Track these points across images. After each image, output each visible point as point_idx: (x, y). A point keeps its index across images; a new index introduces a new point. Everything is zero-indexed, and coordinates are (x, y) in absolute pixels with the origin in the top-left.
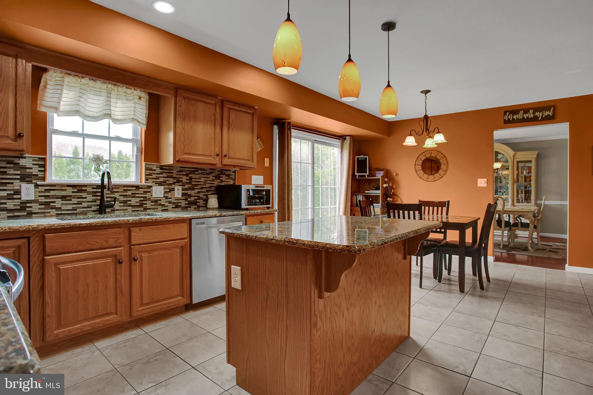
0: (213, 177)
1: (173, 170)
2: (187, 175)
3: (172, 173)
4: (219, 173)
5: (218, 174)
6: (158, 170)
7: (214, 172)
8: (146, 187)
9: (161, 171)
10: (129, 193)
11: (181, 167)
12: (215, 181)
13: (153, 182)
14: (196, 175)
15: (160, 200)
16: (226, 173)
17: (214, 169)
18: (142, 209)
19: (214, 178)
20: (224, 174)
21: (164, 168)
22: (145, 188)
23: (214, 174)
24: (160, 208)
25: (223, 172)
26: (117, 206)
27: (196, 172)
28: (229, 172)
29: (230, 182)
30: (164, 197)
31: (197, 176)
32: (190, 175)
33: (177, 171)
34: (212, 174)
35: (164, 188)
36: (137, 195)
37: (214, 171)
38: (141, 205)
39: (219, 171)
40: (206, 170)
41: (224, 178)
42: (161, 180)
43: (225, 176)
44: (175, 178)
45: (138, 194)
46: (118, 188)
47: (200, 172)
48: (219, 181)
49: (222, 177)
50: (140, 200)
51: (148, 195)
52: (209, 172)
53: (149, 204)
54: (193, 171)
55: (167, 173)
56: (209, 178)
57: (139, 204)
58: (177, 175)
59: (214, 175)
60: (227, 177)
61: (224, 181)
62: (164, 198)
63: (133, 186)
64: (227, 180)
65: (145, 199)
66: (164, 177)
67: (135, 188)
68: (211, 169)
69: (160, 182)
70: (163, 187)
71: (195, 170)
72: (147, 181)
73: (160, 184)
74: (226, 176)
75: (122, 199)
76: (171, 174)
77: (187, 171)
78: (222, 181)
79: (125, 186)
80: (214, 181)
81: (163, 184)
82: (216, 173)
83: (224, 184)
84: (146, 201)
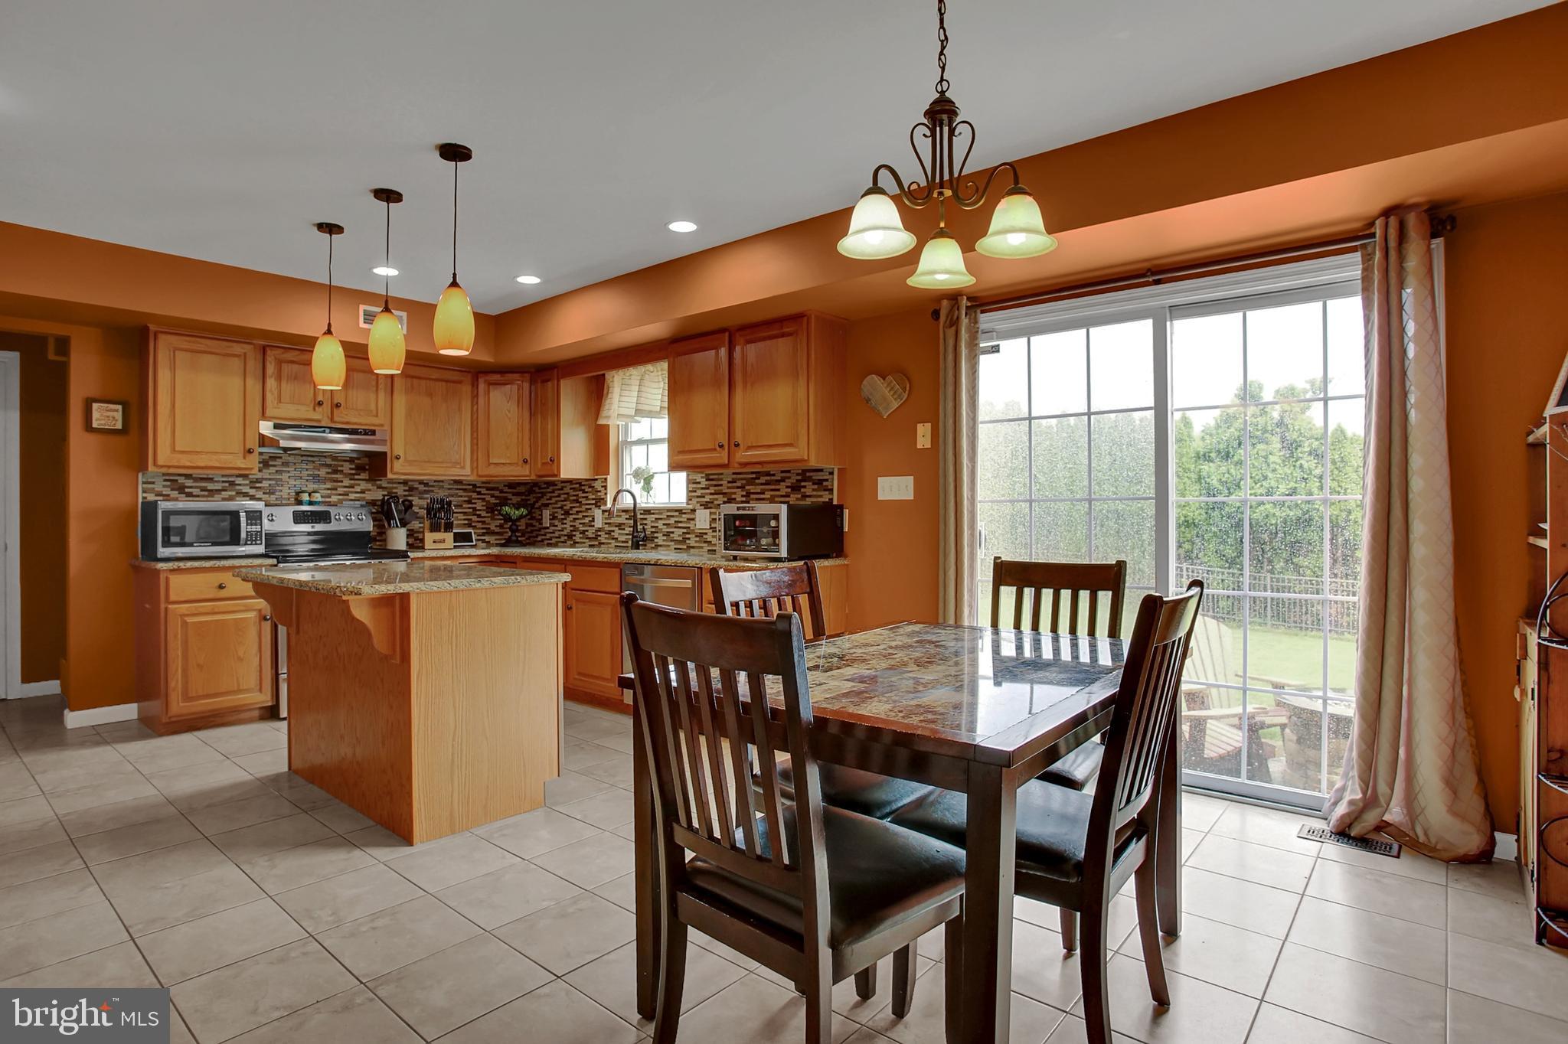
0: (787, 487)
1: (721, 480)
2: (742, 487)
3: (721, 485)
4: (799, 478)
5: (797, 480)
6: (704, 483)
7: (789, 478)
8: (689, 511)
9: (707, 483)
10: (672, 521)
11: (734, 474)
12: (791, 496)
13: (698, 502)
14: (757, 487)
15: (706, 534)
16: (814, 478)
17: (789, 471)
18: (685, 547)
19: (789, 490)
20: (809, 479)
21: (711, 477)
22: (689, 513)
23: (788, 483)
24: (706, 547)
25: (808, 474)
26: (660, 539)
27: (757, 481)
28: (820, 473)
29: (821, 496)
30: (711, 528)
31: (758, 489)
32: (747, 487)
33: (729, 482)
34: (784, 481)
35: (710, 513)
36: (680, 525)
37: (788, 475)
38: (684, 541)
39: (798, 474)
40: (774, 475)
41: (809, 488)
42: (707, 499)
43: (811, 483)
44: (724, 494)
45: (681, 522)
46: (661, 514)
47: (763, 479)
48: (799, 496)
49: (805, 487)
50: (683, 533)
51: (691, 525)
52: (779, 478)
53: (693, 541)
54: (752, 478)
55: (716, 485)
56: (778, 490)
57: (681, 539)
58: (728, 488)
59: (790, 484)
60: (816, 487)
61: (810, 496)
62: (711, 531)
63: (676, 511)
64: (815, 493)
65: (689, 531)
66: (711, 494)
67: (677, 514)
68: (782, 472)
69: (706, 502)
70: (708, 511)
71: (754, 476)
72: (690, 502)
73: (706, 506)
74: (814, 484)
75: (666, 529)
76: (720, 488)
77: (742, 479)
78: (805, 497)
79: (669, 510)
80: (789, 496)
81: (710, 505)
82: (794, 479)
83: (808, 501)
84: (689, 533)
